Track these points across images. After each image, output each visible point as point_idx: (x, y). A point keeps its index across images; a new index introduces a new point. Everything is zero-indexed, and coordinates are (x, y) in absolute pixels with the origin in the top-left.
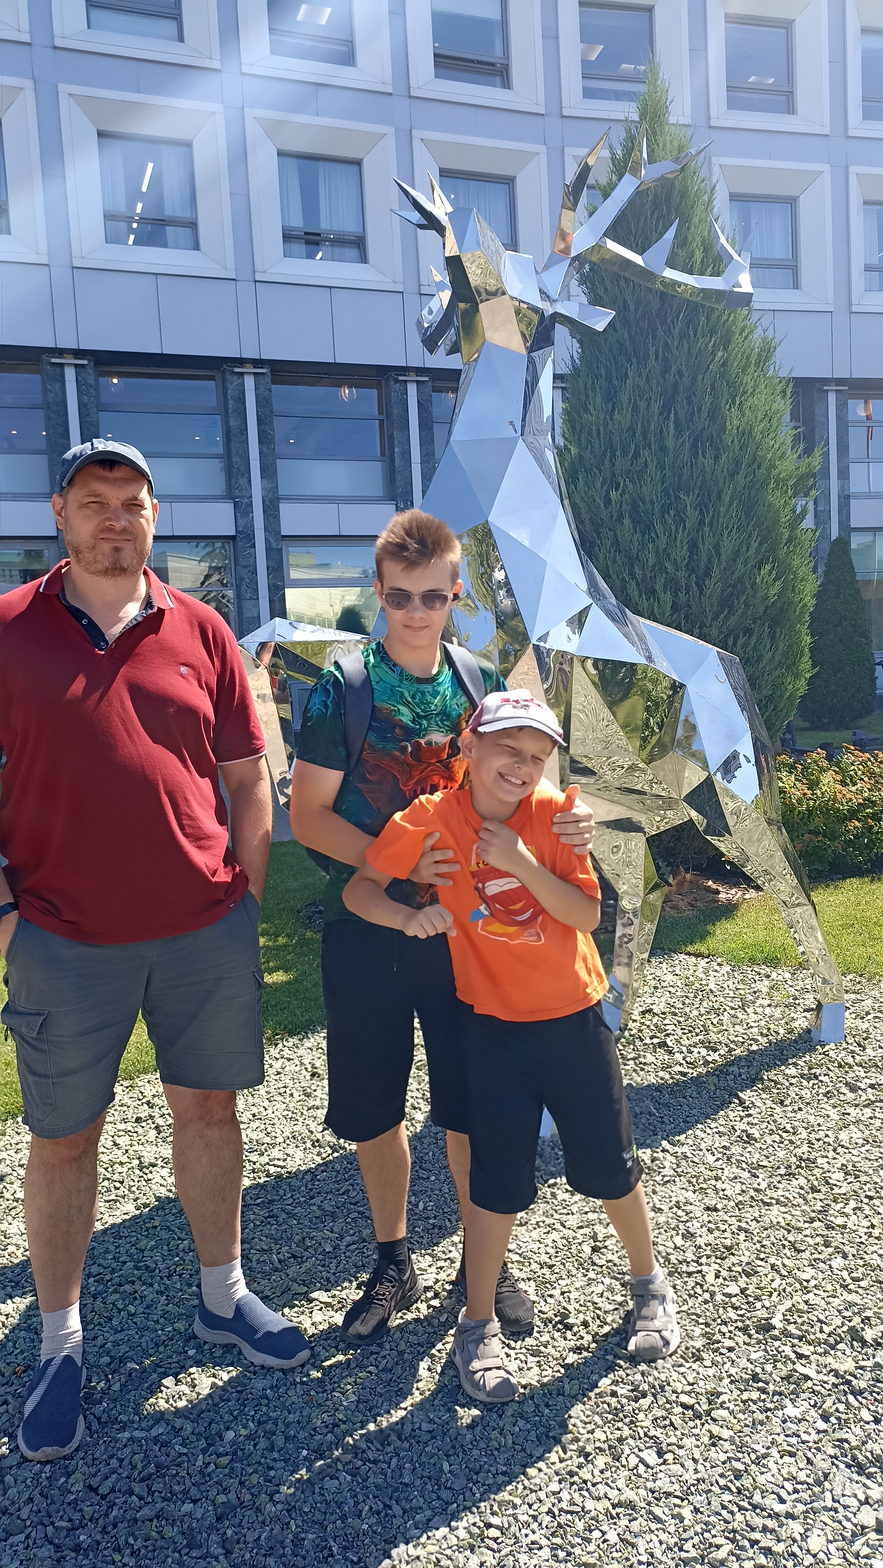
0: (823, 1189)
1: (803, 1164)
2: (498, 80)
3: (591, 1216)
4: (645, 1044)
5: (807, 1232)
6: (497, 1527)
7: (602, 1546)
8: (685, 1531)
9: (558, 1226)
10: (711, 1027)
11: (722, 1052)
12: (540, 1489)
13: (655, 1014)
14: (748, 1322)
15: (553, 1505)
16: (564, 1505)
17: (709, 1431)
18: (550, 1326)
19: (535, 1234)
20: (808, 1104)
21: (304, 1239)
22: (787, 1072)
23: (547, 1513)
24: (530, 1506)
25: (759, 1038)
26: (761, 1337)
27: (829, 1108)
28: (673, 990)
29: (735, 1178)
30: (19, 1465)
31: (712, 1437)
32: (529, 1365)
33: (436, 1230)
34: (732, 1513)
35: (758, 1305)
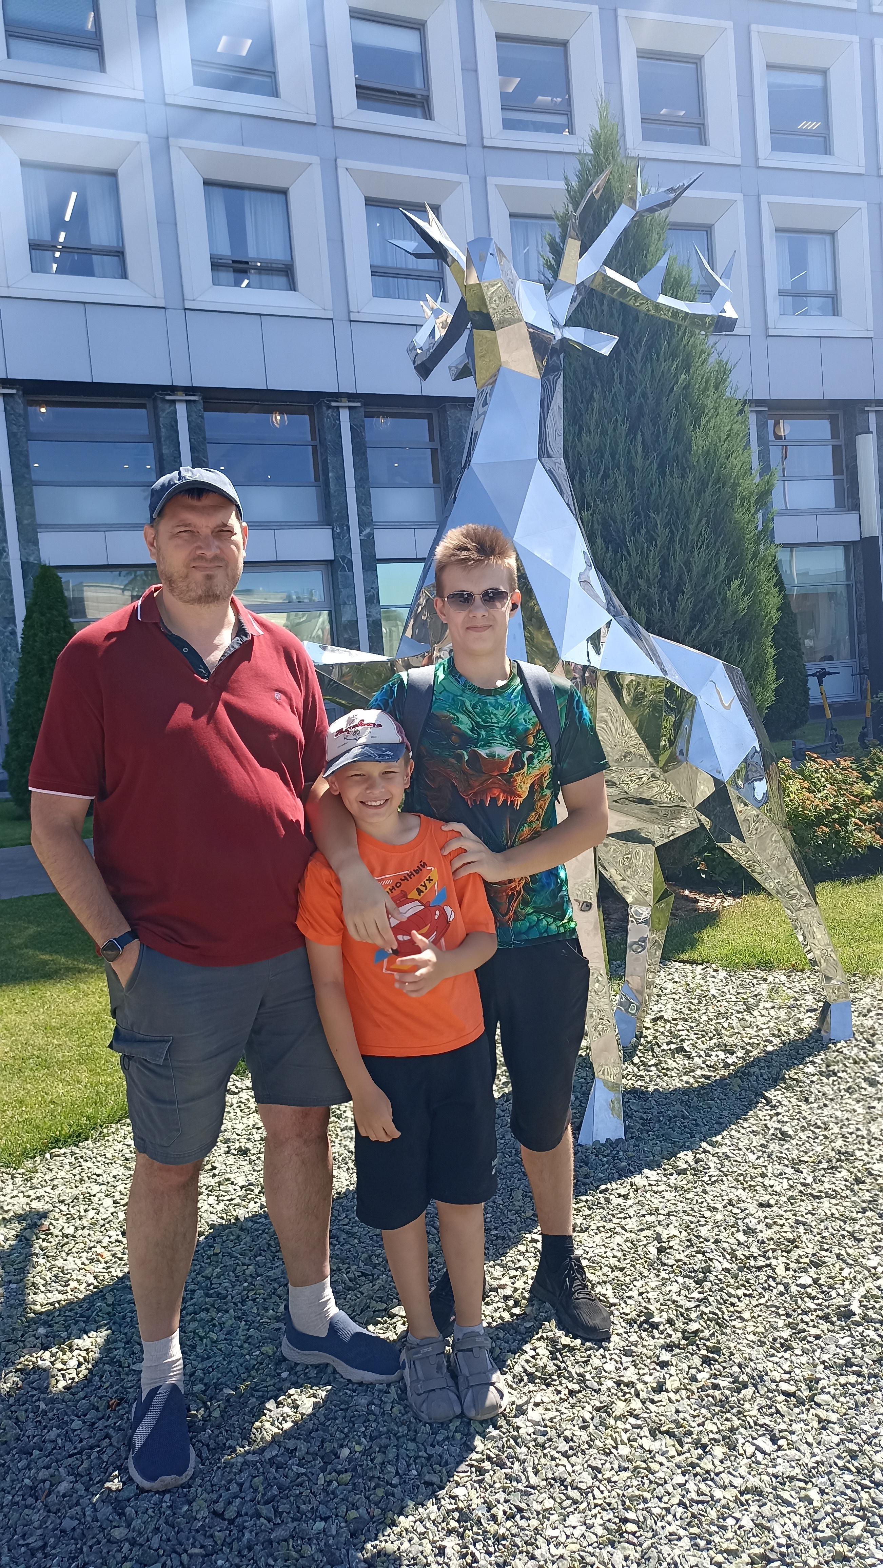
0: (868, 1180)
1: (843, 1158)
2: (419, 111)
3: (649, 1219)
4: (663, 1050)
5: (863, 1222)
6: (633, 1522)
7: (738, 1532)
8: (815, 1512)
9: (618, 1230)
10: (723, 1031)
11: (740, 1054)
12: (666, 1483)
13: (666, 1021)
14: (826, 1310)
15: (683, 1496)
16: (693, 1495)
17: (816, 1415)
18: (635, 1326)
19: (598, 1239)
20: (832, 1100)
21: (370, 1257)
22: (806, 1070)
23: (679, 1505)
24: (660, 1499)
25: (772, 1039)
26: (843, 1324)
27: (854, 1103)
28: (677, 997)
29: (781, 1174)
30: (137, 1497)
31: (820, 1420)
32: (625, 1365)
33: (500, 1241)
34: (856, 1491)
35: (833, 1293)
